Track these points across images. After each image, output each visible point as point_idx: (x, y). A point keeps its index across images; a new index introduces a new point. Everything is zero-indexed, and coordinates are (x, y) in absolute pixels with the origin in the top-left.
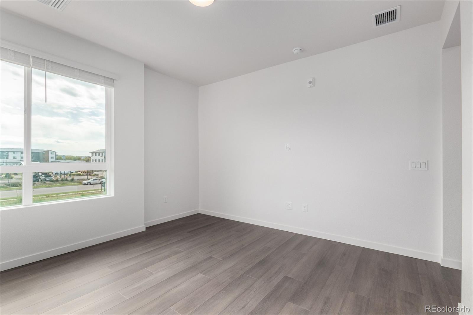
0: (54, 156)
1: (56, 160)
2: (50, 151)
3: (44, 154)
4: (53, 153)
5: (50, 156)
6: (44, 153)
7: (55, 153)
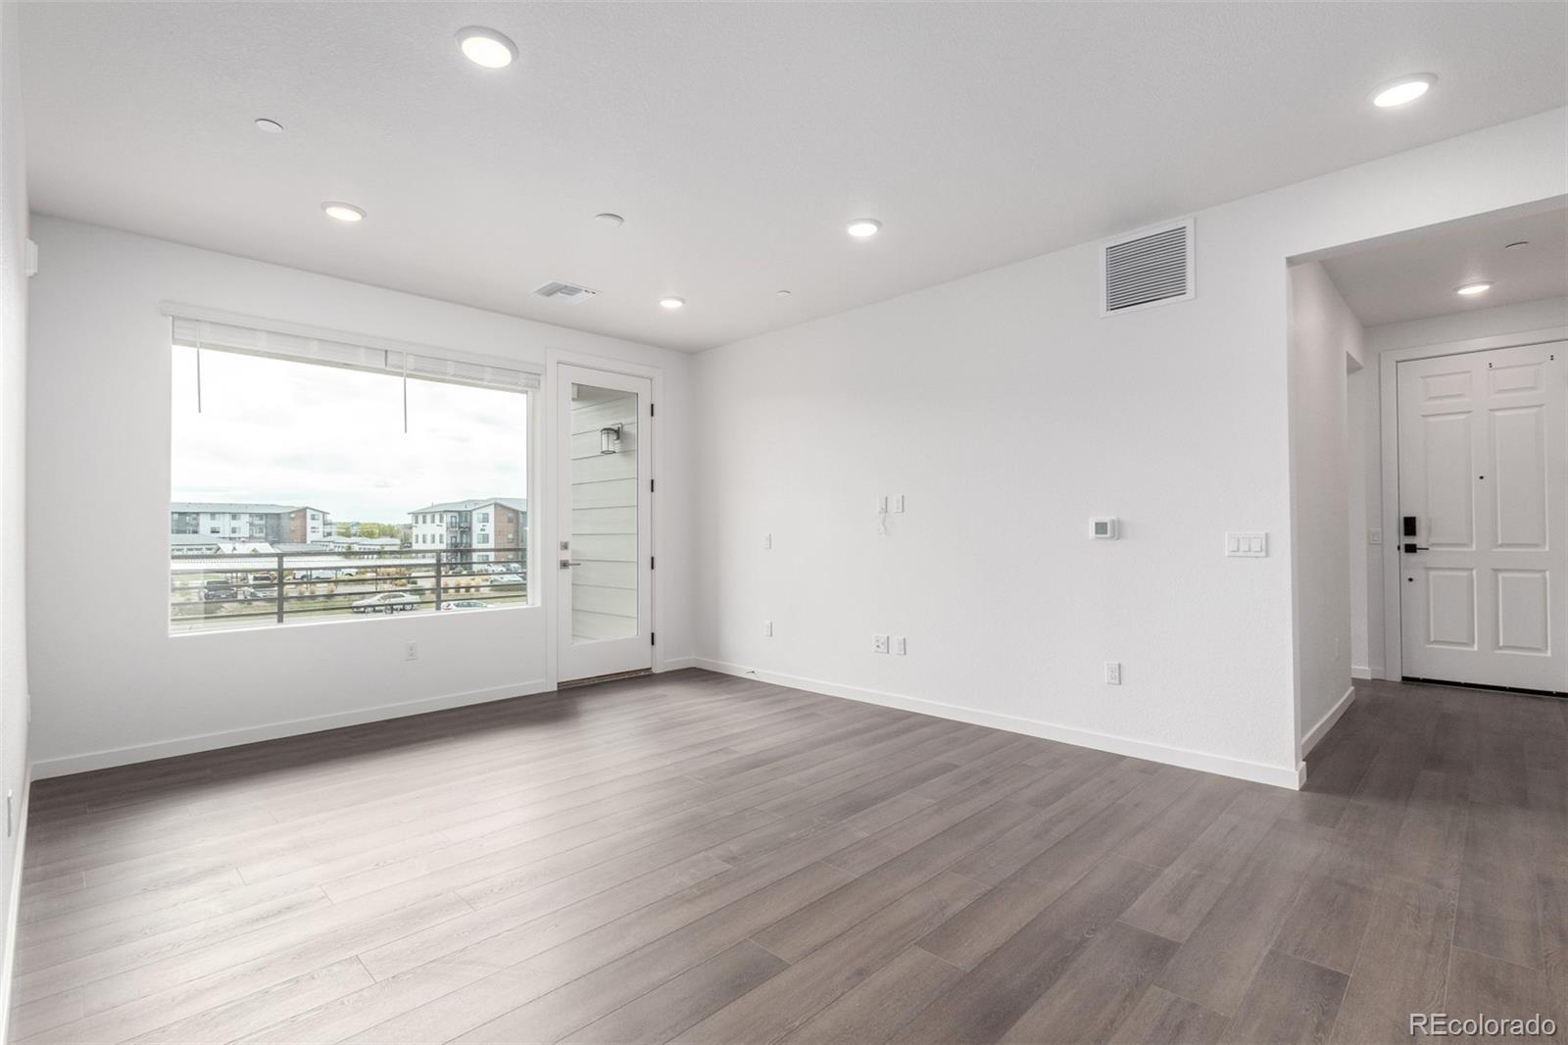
0: (318, 523)
1: (324, 536)
2: (308, 510)
3: (292, 519)
4: (316, 517)
5: (310, 523)
6: (293, 515)
7: (321, 515)
